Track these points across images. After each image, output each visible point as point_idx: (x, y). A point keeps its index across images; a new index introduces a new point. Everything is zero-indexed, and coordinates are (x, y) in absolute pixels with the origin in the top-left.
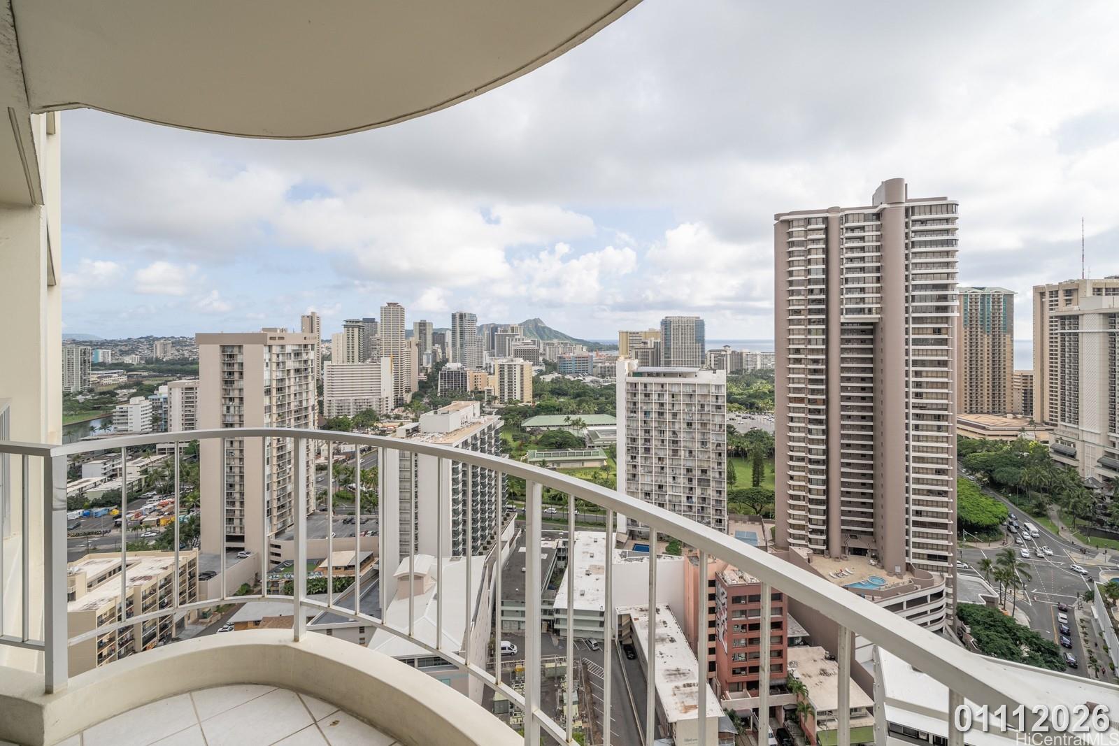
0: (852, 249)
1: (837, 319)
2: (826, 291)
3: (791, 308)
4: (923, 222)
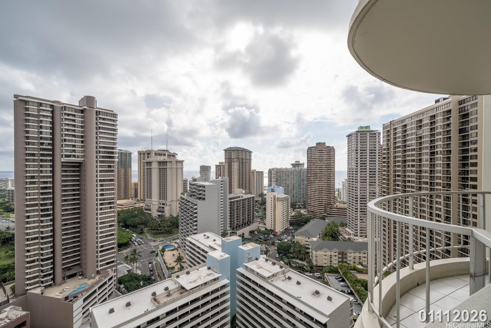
0: (68, 125)
1: (59, 160)
2: (53, 145)
3: (27, 152)
4: (104, 119)
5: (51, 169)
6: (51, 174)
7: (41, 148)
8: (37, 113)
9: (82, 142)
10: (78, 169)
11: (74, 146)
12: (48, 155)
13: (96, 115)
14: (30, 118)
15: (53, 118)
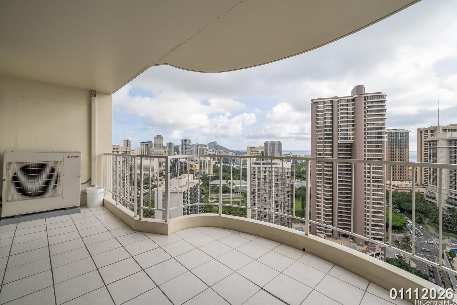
0: (342, 113)
1: (336, 142)
2: (332, 130)
3: (317, 137)
4: (372, 102)
5: (331, 149)
6: (331, 153)
7: (325, 134)
8: (323, 109)
9: (353, 126)
10: (350, 149)
11: (347, 130)
12: (329, 139)
13: (365, 100)
14: (319, 113)
15: (332, 110)
